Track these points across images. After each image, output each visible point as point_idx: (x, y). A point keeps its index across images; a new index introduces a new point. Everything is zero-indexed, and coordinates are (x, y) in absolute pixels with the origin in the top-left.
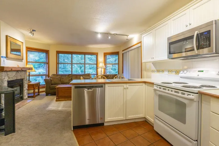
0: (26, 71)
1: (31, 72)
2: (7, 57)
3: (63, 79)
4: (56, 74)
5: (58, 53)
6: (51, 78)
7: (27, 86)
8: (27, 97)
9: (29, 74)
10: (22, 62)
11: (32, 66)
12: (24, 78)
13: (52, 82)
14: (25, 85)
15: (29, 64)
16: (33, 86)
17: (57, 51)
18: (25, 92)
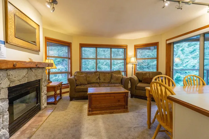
0: (44, 68)
1: (51, 70)
2: (7, 42)
3: (89, 77)
4: (79, 71)
5: (82, 46)
6: (76, 77)
7: (46, 89)
8: (45, 105)
9: (49, 73)
10: (39, 55)
11: (52, 62)
12: (42, 79)
13: (78, 82)
14: (43, 88)
15: (49, 59)
16: (54, 89)
17: (80, 44)
18: (43, 98)
